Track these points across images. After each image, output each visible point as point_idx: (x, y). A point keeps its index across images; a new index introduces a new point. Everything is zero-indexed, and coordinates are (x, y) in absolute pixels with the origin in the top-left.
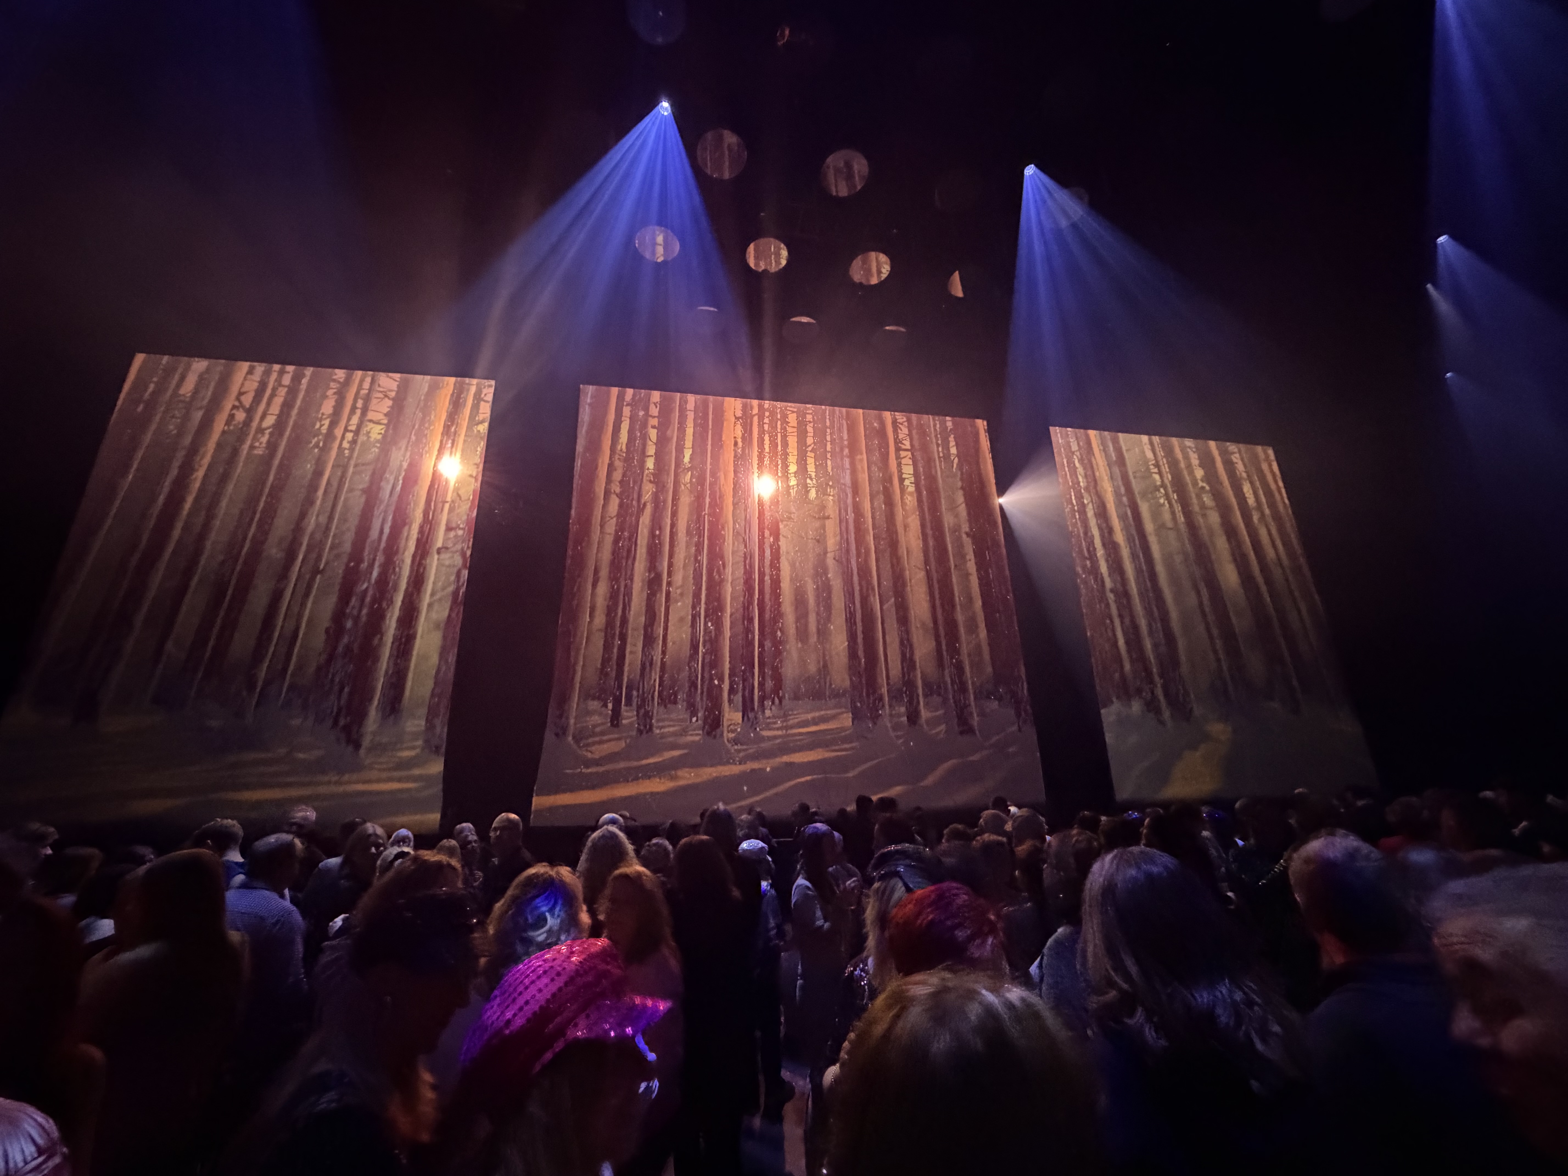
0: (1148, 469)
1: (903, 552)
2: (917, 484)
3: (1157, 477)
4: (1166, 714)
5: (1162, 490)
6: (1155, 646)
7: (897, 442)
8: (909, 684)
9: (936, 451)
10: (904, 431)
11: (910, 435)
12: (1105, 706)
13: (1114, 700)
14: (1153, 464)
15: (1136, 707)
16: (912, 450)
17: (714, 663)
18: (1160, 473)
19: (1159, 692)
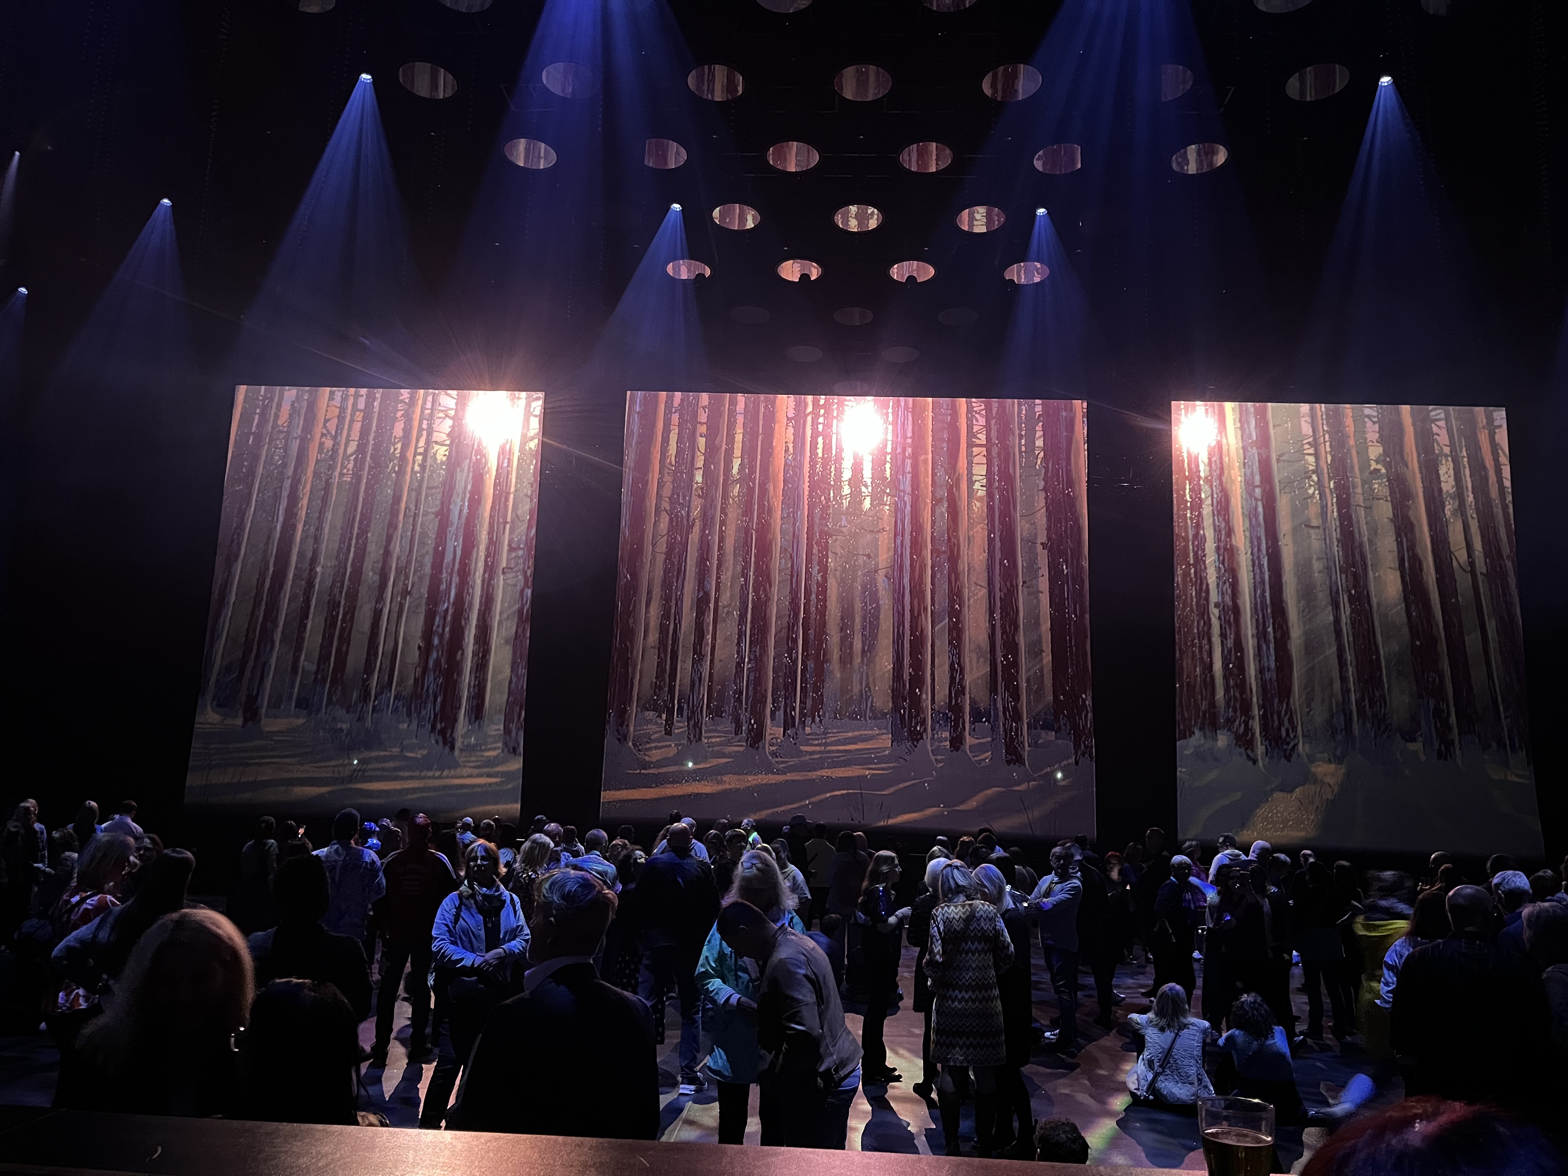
0: (1301, 451)
1: (963, 566)
2: (989, 486)
3: (1311, 459)
4: (1260, 749)
5: (1315, 478)
6: (1261, 671)
7: (971, 434)
8: (955, 708)
9: (1018, 444)
10: (981, 421)
11: (988, 427)
12: (1184, 737)
13: (1196, 731)
14: (1308, 443)
15: (1223, 740)
16: (988, 446)
17: (758, 681)
18: (1316, 455)
19: (1256, 726)
